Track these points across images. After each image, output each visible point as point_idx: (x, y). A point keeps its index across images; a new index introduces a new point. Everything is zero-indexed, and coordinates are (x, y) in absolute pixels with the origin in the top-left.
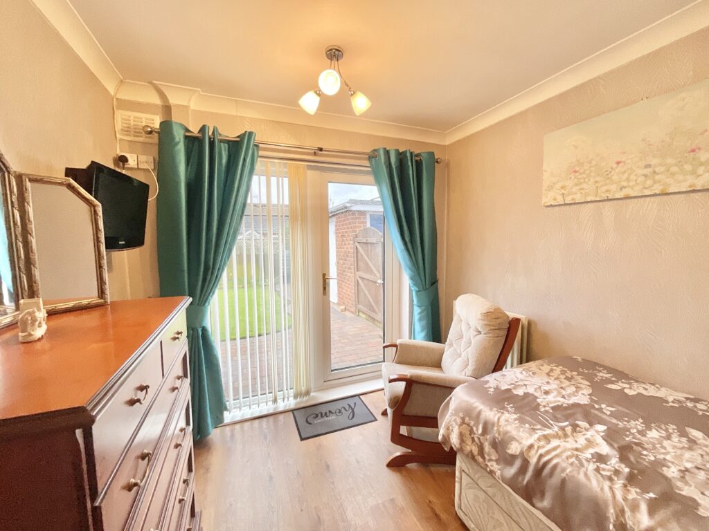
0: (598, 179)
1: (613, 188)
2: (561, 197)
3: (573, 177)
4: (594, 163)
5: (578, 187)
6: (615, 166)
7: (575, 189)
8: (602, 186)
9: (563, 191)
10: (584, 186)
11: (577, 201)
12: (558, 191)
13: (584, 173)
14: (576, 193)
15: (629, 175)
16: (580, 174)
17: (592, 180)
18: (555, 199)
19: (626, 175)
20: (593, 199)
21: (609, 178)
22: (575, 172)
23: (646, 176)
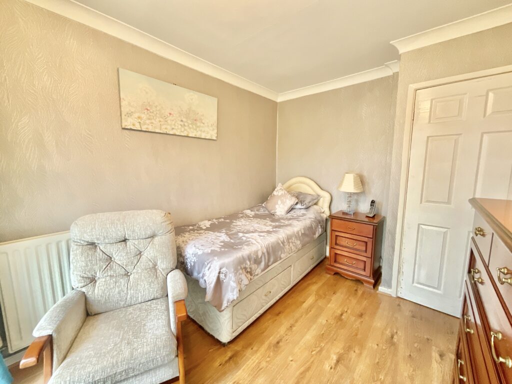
0: (161, 120)
1: (169, 127)
2: (139, 124)
3: (146, 113)
4: (158, 108)
5: (150, 121)
6: (169, 115)
7: (148, 122)
8: (163, 125)
9: (140, 121)
10: (153, 121)
11: (150, 130)
12: (136, 119)
13: (153, 112)
14: (148, 125)
15: (175, 122)
16: (150, 112)
17: (158, 120)
18: (134, 125)
19: (173, 123)
20: (159, 131)
21: (166, 121)
22: (147, 110)
23: (181, 125)
